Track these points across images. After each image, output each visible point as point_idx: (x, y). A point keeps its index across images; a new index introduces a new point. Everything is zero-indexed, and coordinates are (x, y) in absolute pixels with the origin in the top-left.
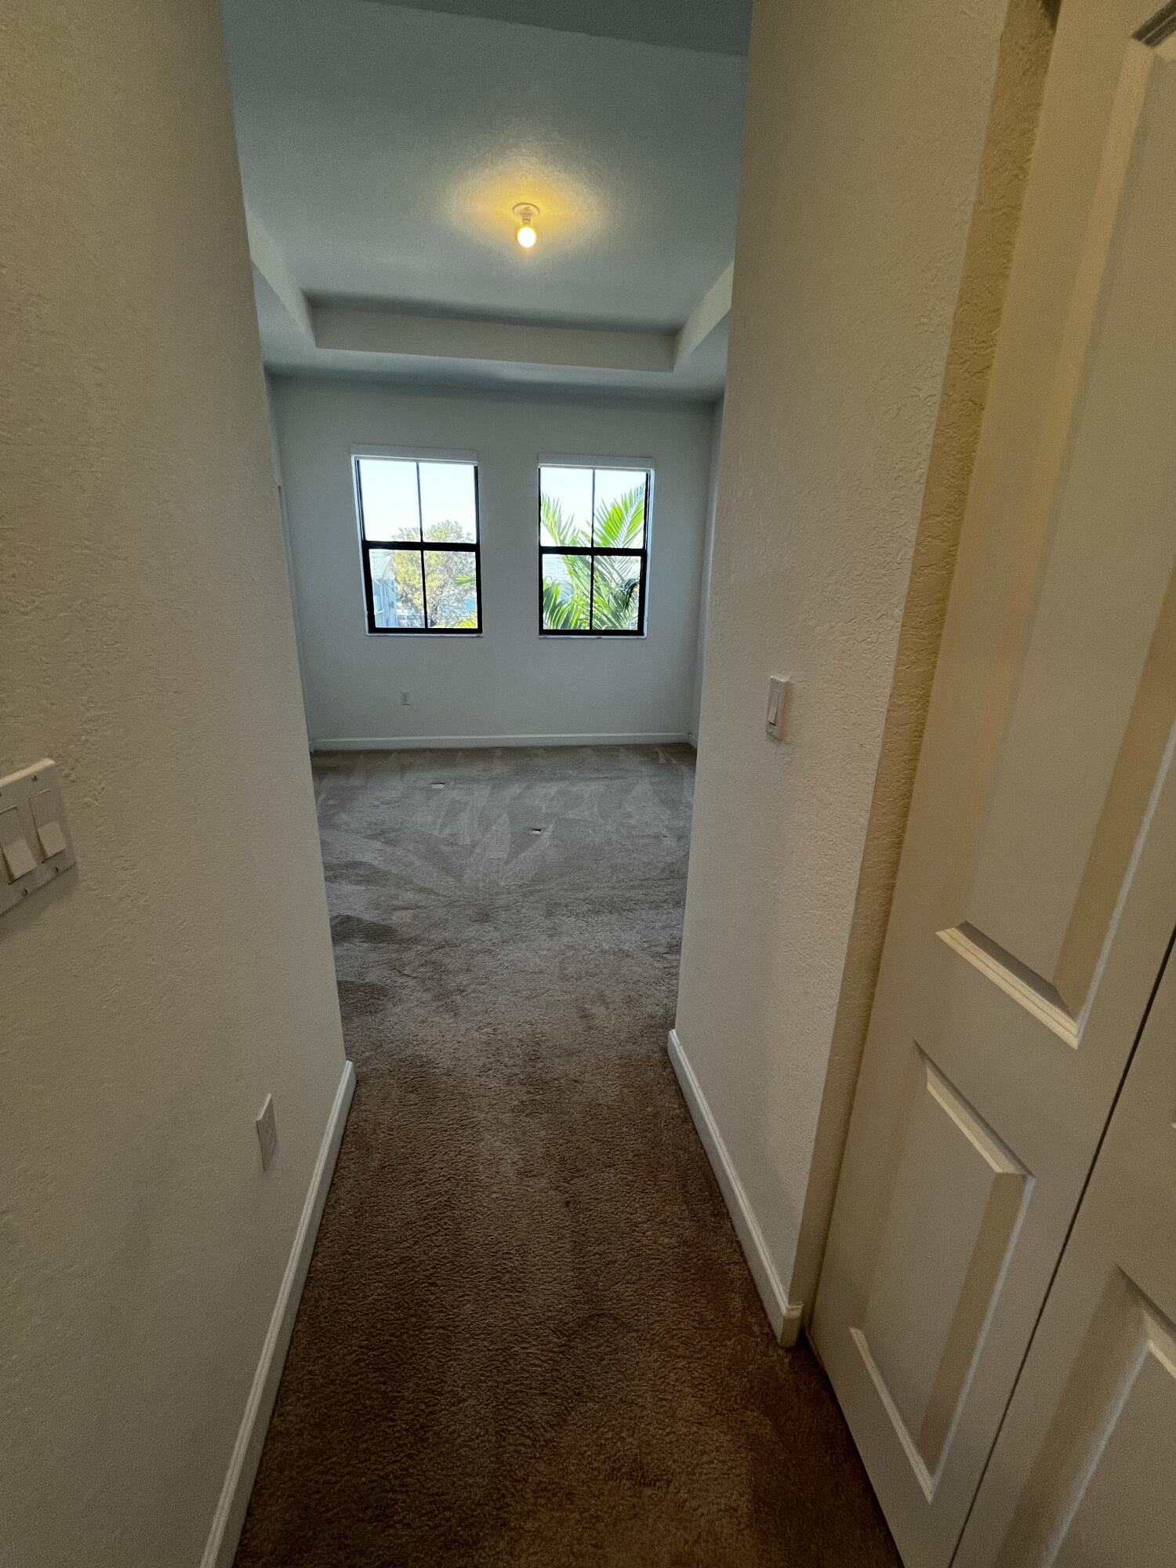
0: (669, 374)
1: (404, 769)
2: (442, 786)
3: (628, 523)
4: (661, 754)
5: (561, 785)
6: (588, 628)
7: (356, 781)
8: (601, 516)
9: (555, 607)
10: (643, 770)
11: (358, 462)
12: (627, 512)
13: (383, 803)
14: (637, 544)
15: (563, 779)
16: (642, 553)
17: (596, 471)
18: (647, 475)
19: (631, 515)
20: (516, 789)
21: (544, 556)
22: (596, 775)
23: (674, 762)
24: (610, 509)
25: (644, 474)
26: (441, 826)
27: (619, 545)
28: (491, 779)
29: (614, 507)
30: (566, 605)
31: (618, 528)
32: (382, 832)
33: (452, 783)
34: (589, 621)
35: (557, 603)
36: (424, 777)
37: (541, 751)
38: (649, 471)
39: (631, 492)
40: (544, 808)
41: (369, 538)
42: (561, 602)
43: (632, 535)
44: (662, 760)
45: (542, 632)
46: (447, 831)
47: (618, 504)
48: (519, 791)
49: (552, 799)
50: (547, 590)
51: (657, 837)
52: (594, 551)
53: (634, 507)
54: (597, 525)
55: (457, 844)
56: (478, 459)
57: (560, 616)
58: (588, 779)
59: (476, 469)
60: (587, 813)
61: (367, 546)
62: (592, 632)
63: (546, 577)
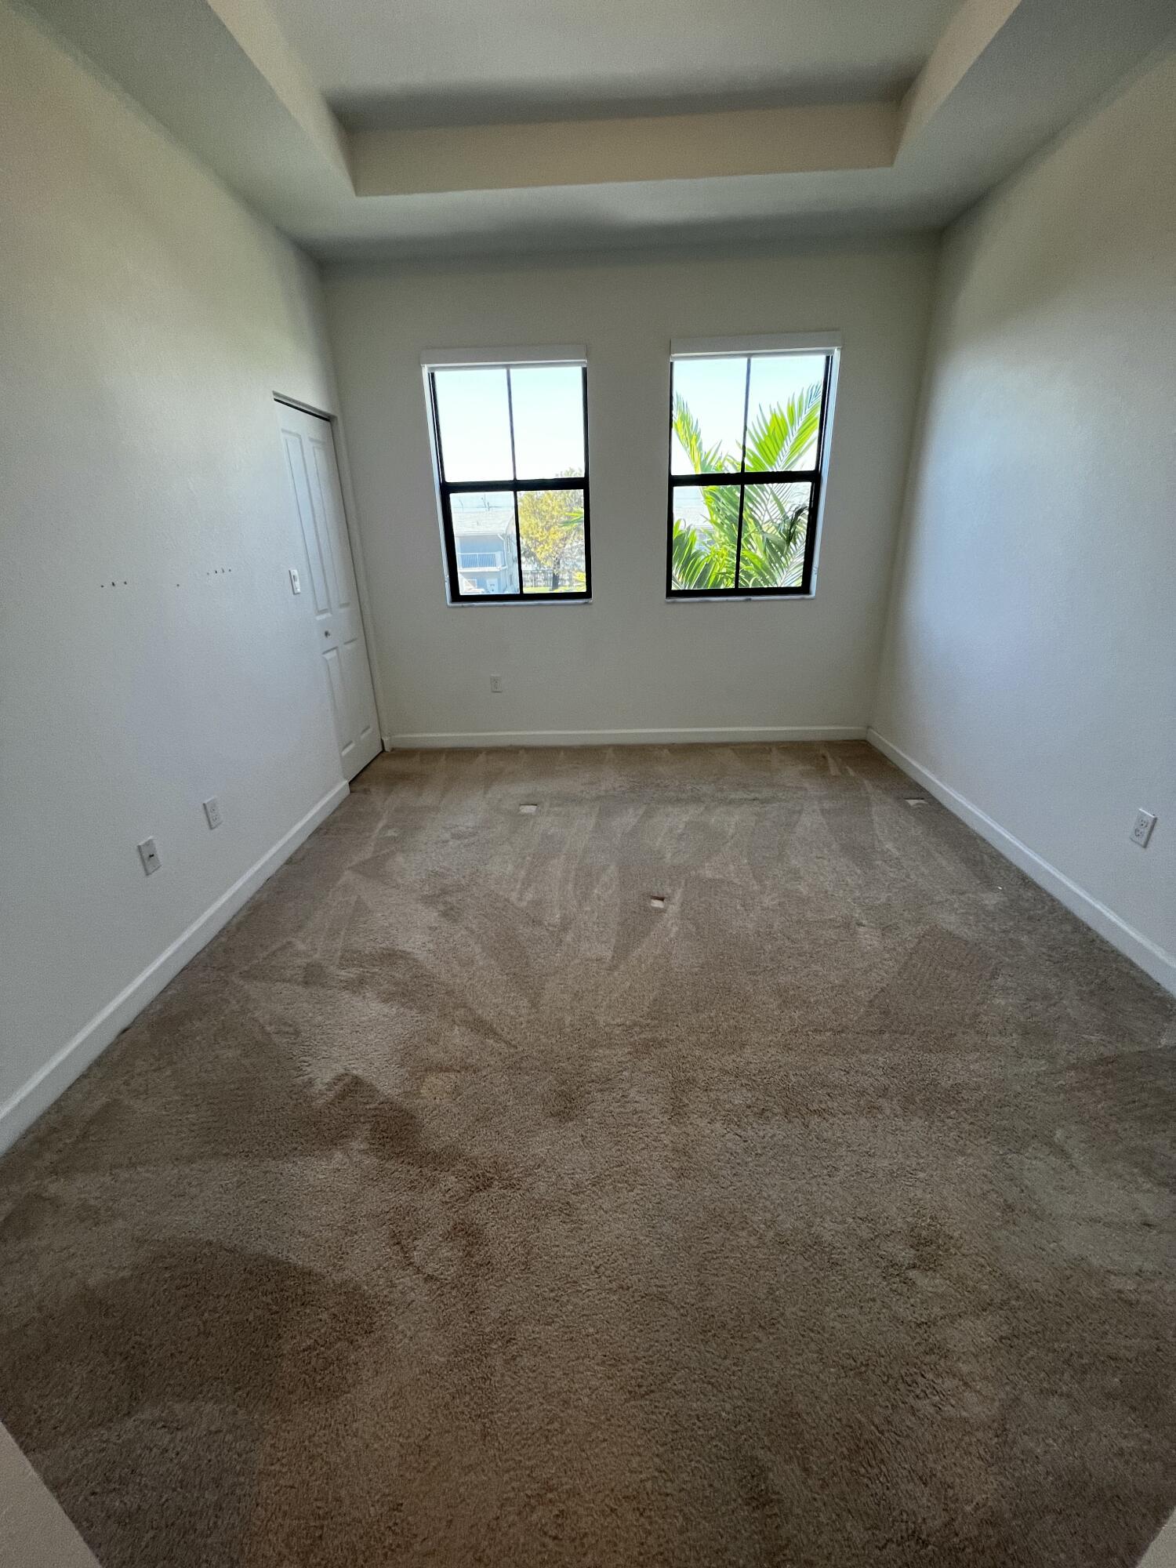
0: (889, 169)
1: (490, 779)
2: (533, 808)
3: (792, 439)
4: (830, 761)
5: (691, 813)
6: (732, 586)
7: (428, 798)
8: (756, 432)
9: (689, 559)
10: (807, 785)
11: (433, 375)
12: (792, 424)
13: (455, 836)
14: (807, 464)
15: (697, 800)
16: (814, 477)
17: (753, 360)
18: (828, 358)
19: (797, 428)
20: (628, 819)
21: (676, 489)
22: (741, 795)
23: (852, 773)
24: (768, 418)
25: (822, 358)
26: (523, 884)
27: (779, 467)
28: (598, 798)
29: (774, 415)
30: (703, 557)
31: (779, 447)
32: (444, 892)
33: (547, 804)
34: (733, 576)
35: (693, 551)
36: (513, 792)
37: (666, 751)
38: (832, 352)
39: (802, 394)
40: (669, 855)
41: (448, 479)
42: (696, 553)
43: (797, 455)
44: (834, 771)
45: (670, 593)
46: (529, 896)
47: (780, 410)
48: (633, 821)
49: (680, 837)
50: (682, 537)
51: (848, 925)
52: (743, 478)
53: (804, 416)
54: (750, 445)
55: (540, 923)
56: (587, 356)
57: (695, 571)
58: (730, 803)
59: (585, 371)
60: (732, 867)
61: (447, 489)
62: (737, 591)
63: (680, 520)
